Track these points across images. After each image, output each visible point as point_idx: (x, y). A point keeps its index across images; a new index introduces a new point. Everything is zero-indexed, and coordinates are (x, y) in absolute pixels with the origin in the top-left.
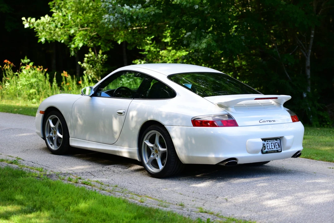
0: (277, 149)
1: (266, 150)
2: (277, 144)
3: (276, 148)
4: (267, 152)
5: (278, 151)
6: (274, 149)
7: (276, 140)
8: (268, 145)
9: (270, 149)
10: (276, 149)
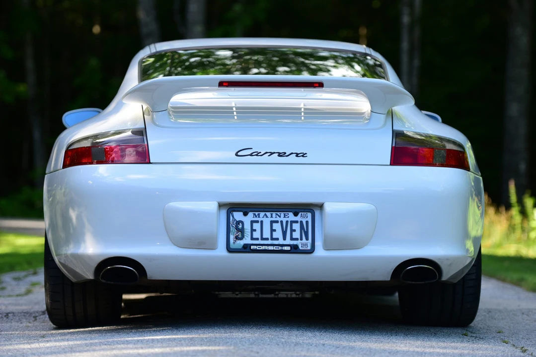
0: (295, 242)
1: (247, 240)
2: (296, 227)
3: (292, 239)
4: (246, 249)
5: (295, 249)
6: (281, 241)
7: (296, 214)
8: (257, 226)
9: (262, 239)
10: (288, 241)
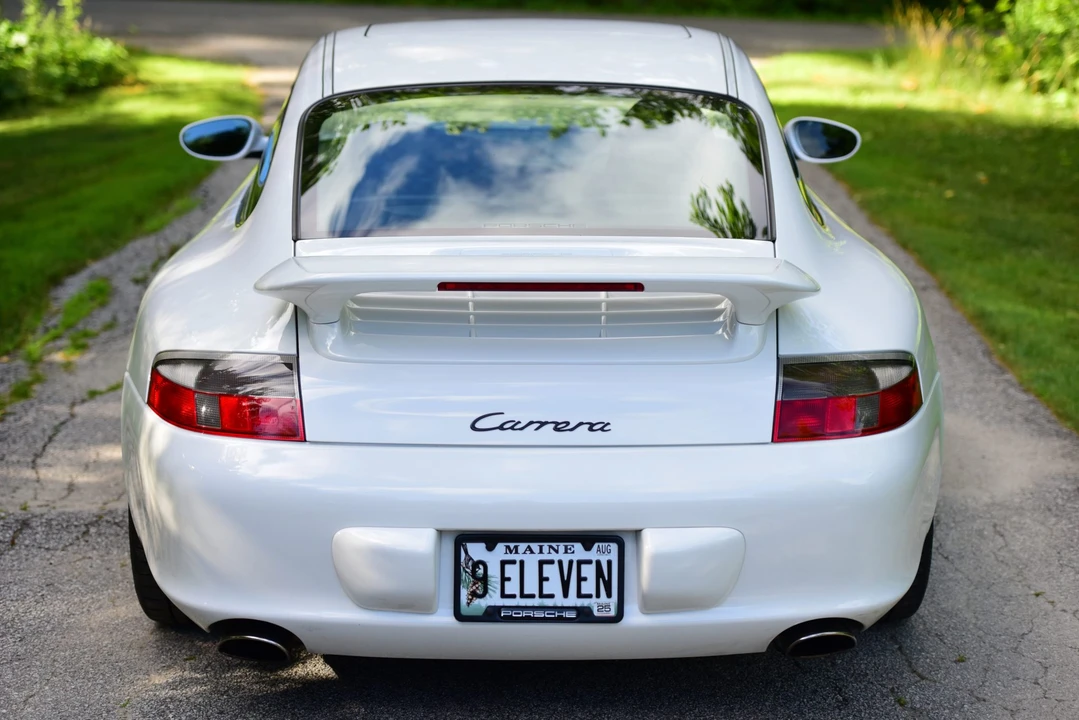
0: (585, 602)
1: (494, 599)
2: (589, 571)
3: (580, 595)
4: (492, 615)
5: (584, 616)
6: (559, 601)
7: (588, 548)
8: (512, 571)
9: (523, 596)
